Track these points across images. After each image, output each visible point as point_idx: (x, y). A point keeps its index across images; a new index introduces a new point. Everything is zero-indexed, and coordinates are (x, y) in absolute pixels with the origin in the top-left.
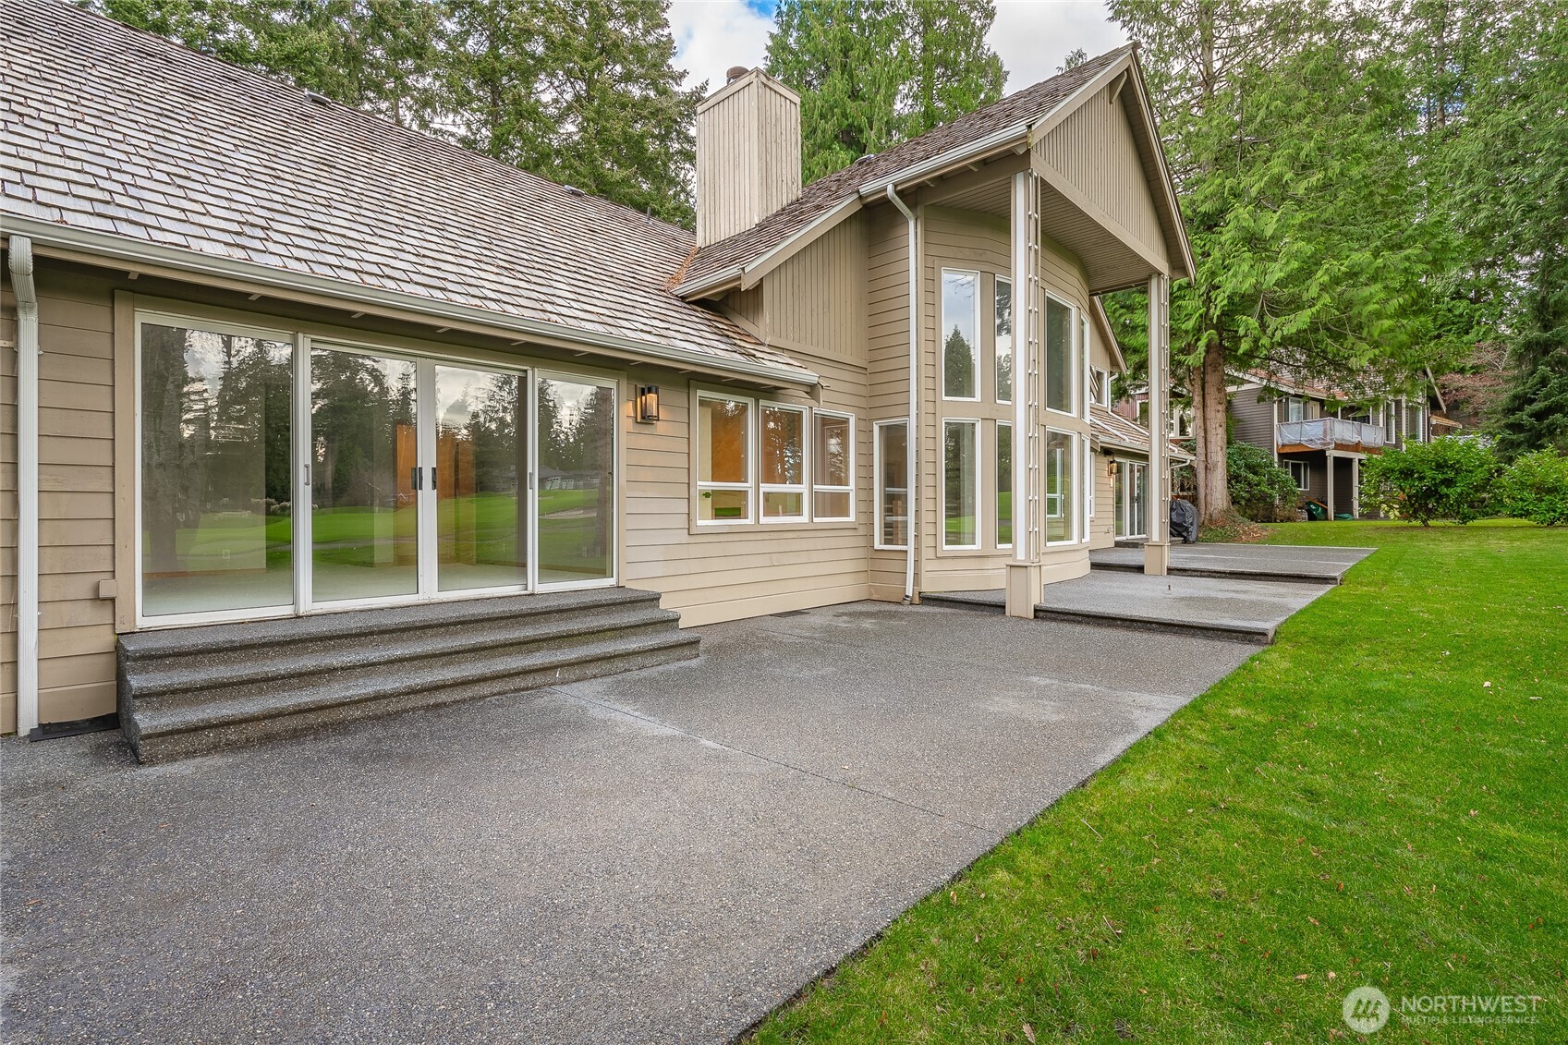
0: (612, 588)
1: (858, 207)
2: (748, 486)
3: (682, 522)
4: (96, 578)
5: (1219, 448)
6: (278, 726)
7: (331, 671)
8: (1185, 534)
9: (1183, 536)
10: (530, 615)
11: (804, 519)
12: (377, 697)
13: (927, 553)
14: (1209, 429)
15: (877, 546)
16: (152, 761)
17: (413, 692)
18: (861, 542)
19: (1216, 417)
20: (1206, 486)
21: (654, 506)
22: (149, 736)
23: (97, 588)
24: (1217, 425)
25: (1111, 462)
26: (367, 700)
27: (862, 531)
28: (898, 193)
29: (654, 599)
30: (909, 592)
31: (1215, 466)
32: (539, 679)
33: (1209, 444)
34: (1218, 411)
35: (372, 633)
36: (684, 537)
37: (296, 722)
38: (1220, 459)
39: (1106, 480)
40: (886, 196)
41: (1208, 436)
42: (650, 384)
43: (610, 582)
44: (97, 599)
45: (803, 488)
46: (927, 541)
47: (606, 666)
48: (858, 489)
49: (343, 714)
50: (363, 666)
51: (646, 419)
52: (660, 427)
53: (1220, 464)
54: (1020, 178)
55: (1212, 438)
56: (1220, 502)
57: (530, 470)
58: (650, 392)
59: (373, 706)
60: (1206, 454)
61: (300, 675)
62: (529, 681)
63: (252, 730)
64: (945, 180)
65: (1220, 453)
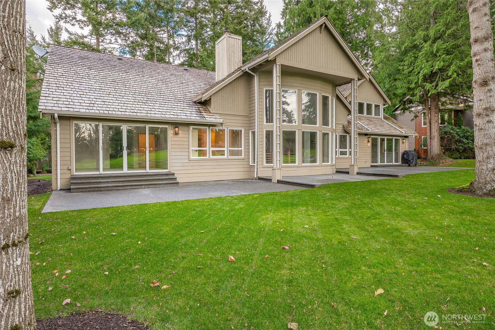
0: (167, 172)
1: (242, 73)
2: (207, 148)
3: (187, 157)
4: (68, 166)
5: (436, 130)
6: (91, 189)
7: (101, 182)
8: (409, 163)
9: (408, 164)
10: (143, 176)
11: (226, 157)
12: (107, 187)
13: (259, 166)
14: (432, 123)
15: (251, 164)
16: (72, 192)
17: (113, 186)
18: (246, 163)
19: (434, 119)
20: (431, 145)
21: (179, 154)
22: (72, 189)
23: (68, 167)
24: (435, 122)
25: (368, 138)
26: (106, 187)
27: (246, 160)
28: (249, 70)
29: (173, 174)
30: (255, 177)
31: (434, 137)
32: (139, 187)
33: (432, 129)
34: (435, 116)
35: (110, 177)
36: (187, 161)
37: (93, 189)
38: (436, 135)
39: (366, 144)
40: (246, 71)
41: (431, 126)
42: (176, 126)
43: (167, 170)
44: (68, 169)
45: (225, 149)
46: (259, 163)
47: (155, 186)
48: (245, 149)
49: (101, 189)
50: (107, 182)
51: (176, 134)
52: (180, 135)
53: (436, 137)
54: (275, 65)
55: (433, 127)
56: (436, 151)
57: (147, 146)
58: (176, 127)
59: (107, 188)
60: (431, 133)
61: (96, 182)
62: (137, 187)
63: (87, 190)
64: (261, 65)
65: (436, 132)
